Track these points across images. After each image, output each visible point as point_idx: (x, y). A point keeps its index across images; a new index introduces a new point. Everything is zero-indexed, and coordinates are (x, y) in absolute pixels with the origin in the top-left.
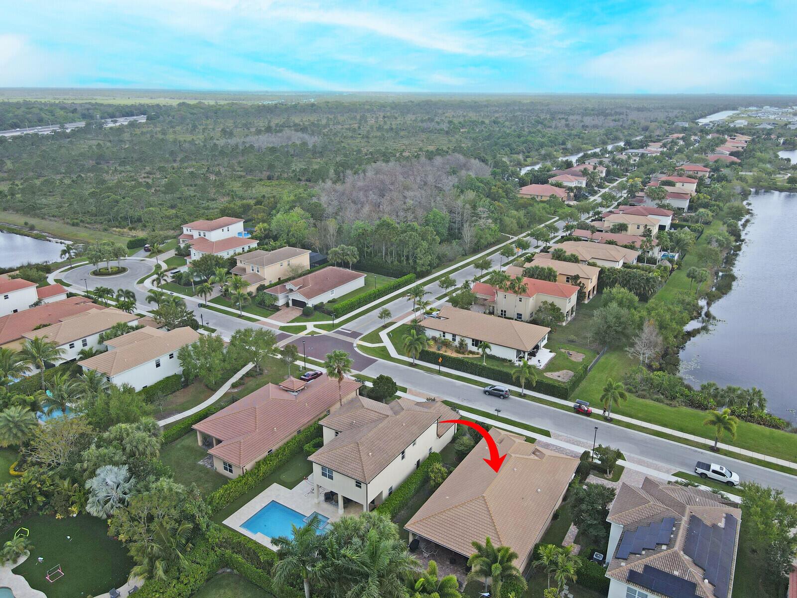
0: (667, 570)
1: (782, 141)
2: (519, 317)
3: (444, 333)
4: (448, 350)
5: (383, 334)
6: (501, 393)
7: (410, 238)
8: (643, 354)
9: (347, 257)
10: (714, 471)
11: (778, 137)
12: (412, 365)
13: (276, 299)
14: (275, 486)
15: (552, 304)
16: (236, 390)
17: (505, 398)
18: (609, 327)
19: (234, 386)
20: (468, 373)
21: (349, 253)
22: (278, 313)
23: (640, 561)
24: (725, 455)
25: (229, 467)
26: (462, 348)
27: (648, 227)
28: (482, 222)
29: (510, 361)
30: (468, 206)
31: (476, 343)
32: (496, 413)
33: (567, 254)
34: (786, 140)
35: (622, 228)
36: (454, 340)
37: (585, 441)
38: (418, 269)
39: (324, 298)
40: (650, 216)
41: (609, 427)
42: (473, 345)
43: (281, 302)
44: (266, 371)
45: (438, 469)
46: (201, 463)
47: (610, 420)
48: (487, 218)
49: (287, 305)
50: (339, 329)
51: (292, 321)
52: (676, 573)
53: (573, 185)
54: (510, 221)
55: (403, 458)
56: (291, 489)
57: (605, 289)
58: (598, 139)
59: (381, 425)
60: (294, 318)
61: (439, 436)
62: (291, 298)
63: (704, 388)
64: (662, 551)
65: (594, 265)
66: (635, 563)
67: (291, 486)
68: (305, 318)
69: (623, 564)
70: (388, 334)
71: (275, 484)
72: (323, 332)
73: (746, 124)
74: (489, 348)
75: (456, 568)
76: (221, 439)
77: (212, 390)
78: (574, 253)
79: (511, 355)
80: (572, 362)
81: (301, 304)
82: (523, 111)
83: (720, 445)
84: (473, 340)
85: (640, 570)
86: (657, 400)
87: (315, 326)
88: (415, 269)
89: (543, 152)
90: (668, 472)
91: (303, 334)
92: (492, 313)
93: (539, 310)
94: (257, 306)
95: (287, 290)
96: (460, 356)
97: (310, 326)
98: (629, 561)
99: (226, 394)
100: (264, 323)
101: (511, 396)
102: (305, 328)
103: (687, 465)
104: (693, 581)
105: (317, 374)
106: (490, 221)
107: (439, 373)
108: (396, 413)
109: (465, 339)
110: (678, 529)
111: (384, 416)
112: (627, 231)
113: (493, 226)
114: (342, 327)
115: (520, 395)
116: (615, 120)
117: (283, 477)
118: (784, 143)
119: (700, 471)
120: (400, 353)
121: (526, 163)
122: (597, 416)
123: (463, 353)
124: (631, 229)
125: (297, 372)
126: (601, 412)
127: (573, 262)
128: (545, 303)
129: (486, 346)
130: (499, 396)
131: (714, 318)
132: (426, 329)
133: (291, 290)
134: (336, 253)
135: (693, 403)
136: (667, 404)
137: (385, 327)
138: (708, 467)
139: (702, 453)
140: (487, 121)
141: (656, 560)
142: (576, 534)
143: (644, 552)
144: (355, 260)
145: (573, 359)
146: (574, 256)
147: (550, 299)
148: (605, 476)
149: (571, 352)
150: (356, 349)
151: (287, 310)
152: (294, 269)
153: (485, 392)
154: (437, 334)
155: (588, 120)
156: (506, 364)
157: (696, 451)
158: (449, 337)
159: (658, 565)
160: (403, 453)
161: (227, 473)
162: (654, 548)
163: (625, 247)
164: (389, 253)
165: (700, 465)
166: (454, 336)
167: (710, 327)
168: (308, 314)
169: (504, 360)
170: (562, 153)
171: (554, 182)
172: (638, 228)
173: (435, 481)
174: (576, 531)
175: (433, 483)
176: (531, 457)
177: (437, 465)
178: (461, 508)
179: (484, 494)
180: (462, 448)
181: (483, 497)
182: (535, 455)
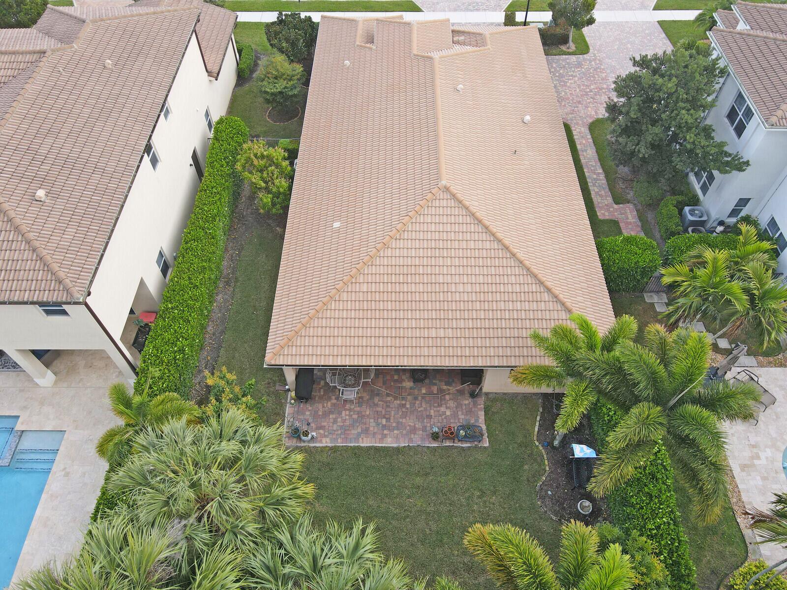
45: (263, 157)
55: (154, 162)
59: (32, 88)
61: (214, 74)
75: (435, 389)
90: (643, 6)
108: (66, 39)
111: (28, 58)
148: (563, 48)
160: (148, 149)
173: (268, 190)
174: (602, 177)
175: (267, 199)
176: (458, 49)
177: (259, 147)
178: (401, 244)
179: (444, 182)
180: (280, 85)
181: (447, 189)
182: (458, 43)
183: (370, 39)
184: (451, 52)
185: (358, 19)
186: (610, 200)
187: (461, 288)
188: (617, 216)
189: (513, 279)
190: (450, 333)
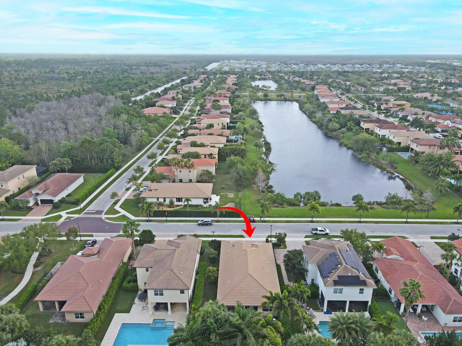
0: (346, 275)
1: (249, 77)
2: (190, 181)
3: (158, 198)
4: (163, 207)
5: (117, 207)
6: (208, 223)
7: (107, 147)
8: (261, 186)
9: (64, 166)
10: (320, 231)
11: (247, 75)
12: (148, 221)
13: (28, 202)
14: (117, 315)
15: (207, 171)
16: (40, 268)
17: (211, 224)
18: (241, 177)
19: (35, 266)
20: (183, 217)
21: (65, 162)
22: (33, 211)
23: (335, 275)
24: (317, 223)
25: (81, 315)
26: (171, 204)
27: (224, 124)
28: (139, 132)
29: (201, 205)
30: (126, 124)
31: (179, 200)
32: (212, 234)
33: (198, 143)
34: (251, 76)
35: (211, 126)
36: (165, 201)
37: (261, 234)
38: (116, 165)
39: (63, 194)
40: (220, 118)
41: (266, 225)
42: (177, 201)
43: (31, 204)
44: (53, 250)
45: (212, 270)
46: (51, 321)
47: (265, 222)
48: (142, 129)
49: (37, 204)
50: (85, 211)
51: (48, 214)
52: (350, 274)
53: (170, 106)
54: (153, 130)
56: (129, 312)
57: (227, 158)
58: (164, 79)
59: (175, 256)
60: (47, 212)
62: (39, 199)
63: (295, 196)
64: (339, 268)
65: (214, 147)
66: (334, 276)
67: (128, 311)
68: (56, 210)
69: (329, 279)
70: (121, 207)
71: (116, 314)
72: (76, 216)
73: (229, 69)
74: (190, 200)
76: (64, 300)
77: (21, 273)
78: (202, 142)
79: (200, 202)
80: (230, 198)
81: (50, 202)
82: (109, 65)
83: (314, 219)
84: (177, 199)
85: (337, 279)
86: (277, 207)
87: (67, 213)
88: (114, 165)
89: (139, 88)
90: (302, 237)
91: (62, 220)
92: (174, 181)
93: (201, 176)
94: (12, 210)
95: (33, 195)
96: (172, 209)
97: (64, 214)
98: (330, 277)
99: (34, 273)
100: (26, 220)
101: (213, 223)
102: (60, 217)
103: (307, 232)
104: (357, 275)
105: (93, 241)
106: (143, 131)
107: (167, 221)
108: (177, 247)
109: (173, 199)
110: (339, 256)
112: (214, 127)
113: (145, 133)
114: (87, 209)
115: (217, 221)
116: (166, 69)
117: (118, 308)
118: (250, 78)
119: (314, 232)
120: (136, 216)
121: (132, 96)
122: (258, 222)
123: (173, 207)
124: (216, 126)
125: (77, 244)
126: (259, 219)
127: (203, 147)
128: (204, 171)
129: (188, 200)
130: (207, 225)
131: (273, 164)
132: (147, 199)
133: (37, 194)
134: (55, 165)
135: (291, 204)
136: (282, 207)
137: (115, 203)
138: (317, 230)
139: (308, 225)
140: (92, 72)
141: (340, 272)
142: (287, 277)
143: (333, 271)
144: (70, 166)
145: (229, 196)
146: (202, 143)
147: (205, 168)
148: (280, 247)
149: (227, 194)
150: (106, 220)
151: (39, 207)
152: (30, 179)
153: (199, 225)
154: (155, 200)
155: (152, 69)
156: (200, 207)
157: (306, 225)
158: (161, 200)
159: (342, 274)
161: (80, 320)
162: (336, 268)
163: (219, 135)
164: (92, 158)
165: (313, 230)
166: (164, 199)
167: (274, 168)
168: (57, 206)
169: (197, 206)
170: (148, 88)
171: (160, 105)
172: (218, 125)
173: (213, 277)
174: (287, 276)
175: (213, 278)
176: (253, 248)
177: (211, 268)
178: (241, 284)
179: (249, 273)
180: (213, 256)
181: (250, 274)
182: (253, 247)
183: (234, 246)
184: (251, 249)
185: (231, 241)
186: (288, 281)
187: (252, 292)
188: (289, 284)
189: (262, 290)
190: (250, 300)
